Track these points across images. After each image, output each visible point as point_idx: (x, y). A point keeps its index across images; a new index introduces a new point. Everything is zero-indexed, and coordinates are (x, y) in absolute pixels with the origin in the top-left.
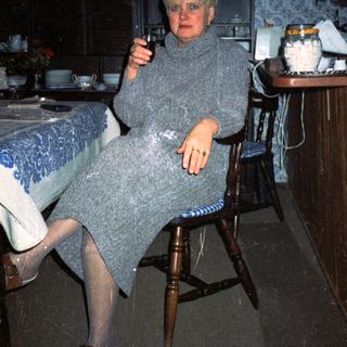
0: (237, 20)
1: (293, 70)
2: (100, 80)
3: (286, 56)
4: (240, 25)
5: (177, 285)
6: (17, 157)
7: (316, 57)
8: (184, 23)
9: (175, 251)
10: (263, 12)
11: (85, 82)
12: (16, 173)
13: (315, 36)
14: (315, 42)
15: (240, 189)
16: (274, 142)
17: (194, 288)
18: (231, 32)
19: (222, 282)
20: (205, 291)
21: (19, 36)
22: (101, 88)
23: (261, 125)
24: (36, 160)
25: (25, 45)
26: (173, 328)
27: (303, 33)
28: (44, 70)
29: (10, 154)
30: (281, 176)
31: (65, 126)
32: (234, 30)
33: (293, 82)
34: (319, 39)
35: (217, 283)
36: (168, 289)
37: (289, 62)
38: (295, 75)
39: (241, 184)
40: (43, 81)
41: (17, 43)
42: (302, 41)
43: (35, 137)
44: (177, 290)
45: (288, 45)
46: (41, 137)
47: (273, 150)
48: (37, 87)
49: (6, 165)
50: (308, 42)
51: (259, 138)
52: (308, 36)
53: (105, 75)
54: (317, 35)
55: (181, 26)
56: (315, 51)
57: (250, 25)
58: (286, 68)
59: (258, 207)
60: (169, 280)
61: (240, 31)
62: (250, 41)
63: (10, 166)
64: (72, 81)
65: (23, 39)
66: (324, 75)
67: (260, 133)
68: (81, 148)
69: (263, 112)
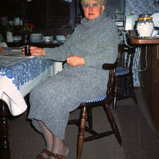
0: (117, 12)
1: (140, 36)
2: (55, 39)
3: (137, 29)
4: (118, 14)
5: (83, 134)
6: (14, 74)
7: (151, 30)
8: (91, 12)
9: (82, 118)
10: (130, 8)
11: (47, 39)
12: (13, 81)
13: (151, 21)
14: (151, 23)
15: (117, 89)
16: (133, 68)
17: (92, 135)
18: (115, 17)
19: (105, 133)
20: (97, 136)
21: (19, 18)
22: (55, 42)
23: (127, 60)
24: (23, 75)
25: (21, 23)
26: (81, 153)
27: (145, 19)
28: (29, 34)
29: (11, 72)
30: (137, 83)
31: (37, 60)
32: (116, 16)
33: (140, 41)
34: (152, 22)
35: (102, 133)
36: (79, 135)
37: (139, 32)
38: (141, 38)
39: (117, 87)
40: (29, 38)
41: (18, 21)
42: (145, 23)
43: (23, 64)
44: (83, 136)
45: (138, 24)
46: (25, 65)
47: (133, 71)
48: (26, 41)
49: (9, 77)
50: (147, 23)
51: (126, 66)
52: (147, 20)
53: (57, 36)
54: (152, 20)
55: (89, 14)
56: (150, 27)
57: (123, 14)
58: (138, 35)
59: (126, 98)
60: (80, 131)
61: (119, 17)
62: (123, 21)
63: (11, 78)
64: (42, 38)
65: (20, 19)
66: (155, 38)
67: (127, 64)
68: (44, 70)
69: (129, 54)
